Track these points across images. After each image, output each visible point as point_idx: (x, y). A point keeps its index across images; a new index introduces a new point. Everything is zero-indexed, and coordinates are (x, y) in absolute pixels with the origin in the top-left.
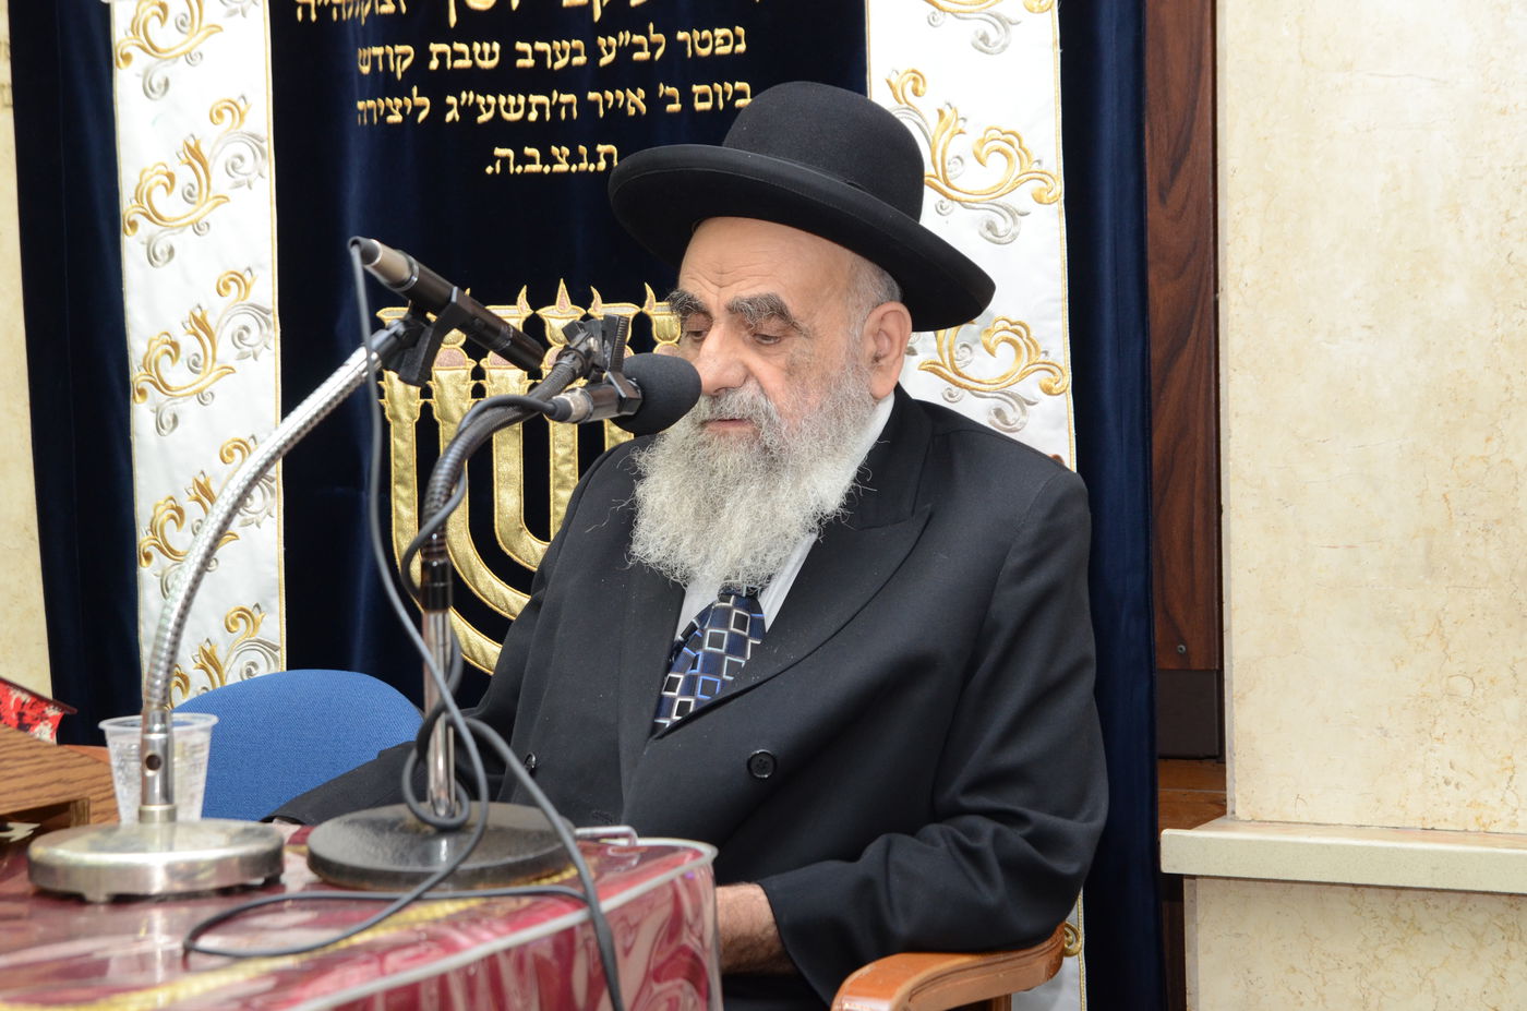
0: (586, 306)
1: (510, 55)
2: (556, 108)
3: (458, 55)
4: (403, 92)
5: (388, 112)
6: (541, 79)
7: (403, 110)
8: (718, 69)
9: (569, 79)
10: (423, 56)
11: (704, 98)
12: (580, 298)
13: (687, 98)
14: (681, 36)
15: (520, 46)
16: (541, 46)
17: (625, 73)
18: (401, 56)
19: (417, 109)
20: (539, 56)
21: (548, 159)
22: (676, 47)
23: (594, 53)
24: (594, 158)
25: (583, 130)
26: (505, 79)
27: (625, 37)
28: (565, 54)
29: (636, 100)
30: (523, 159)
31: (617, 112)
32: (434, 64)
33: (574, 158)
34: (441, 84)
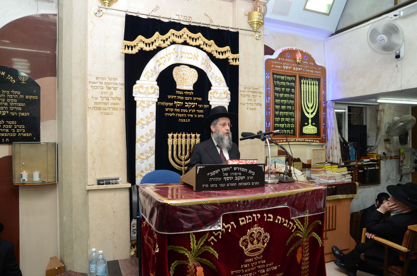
0: (186, 134)
1: (181, 110)
2: (184, 116)
3: (177, 110)
4: (172, 113)
5: (170, 115)
6: (183, 113)
7: (172, 115)
8: (200, 114)
9: (185, 113)
10: (174, 110)
11: (199, 116)
12: (186, 133)
13: (197, 116)
14: (197, 110)
15: (182, 110)
16: (183, 110)
17: (191, 113)
18: (172, 110)
19: (173, 115)
20: (183, 111)
21: (183, 120)
22: (196, 111)
23: (188, 111)
24: (188, 120)
25: (187, 118)
26: (180, 113)
27: (191, 110)
28: (185, 110)
29: (192, 116)
30: (181, 120)
31: (190, 116)
32: (175, 111)
33: (186, 120)
34: (175, 112)
